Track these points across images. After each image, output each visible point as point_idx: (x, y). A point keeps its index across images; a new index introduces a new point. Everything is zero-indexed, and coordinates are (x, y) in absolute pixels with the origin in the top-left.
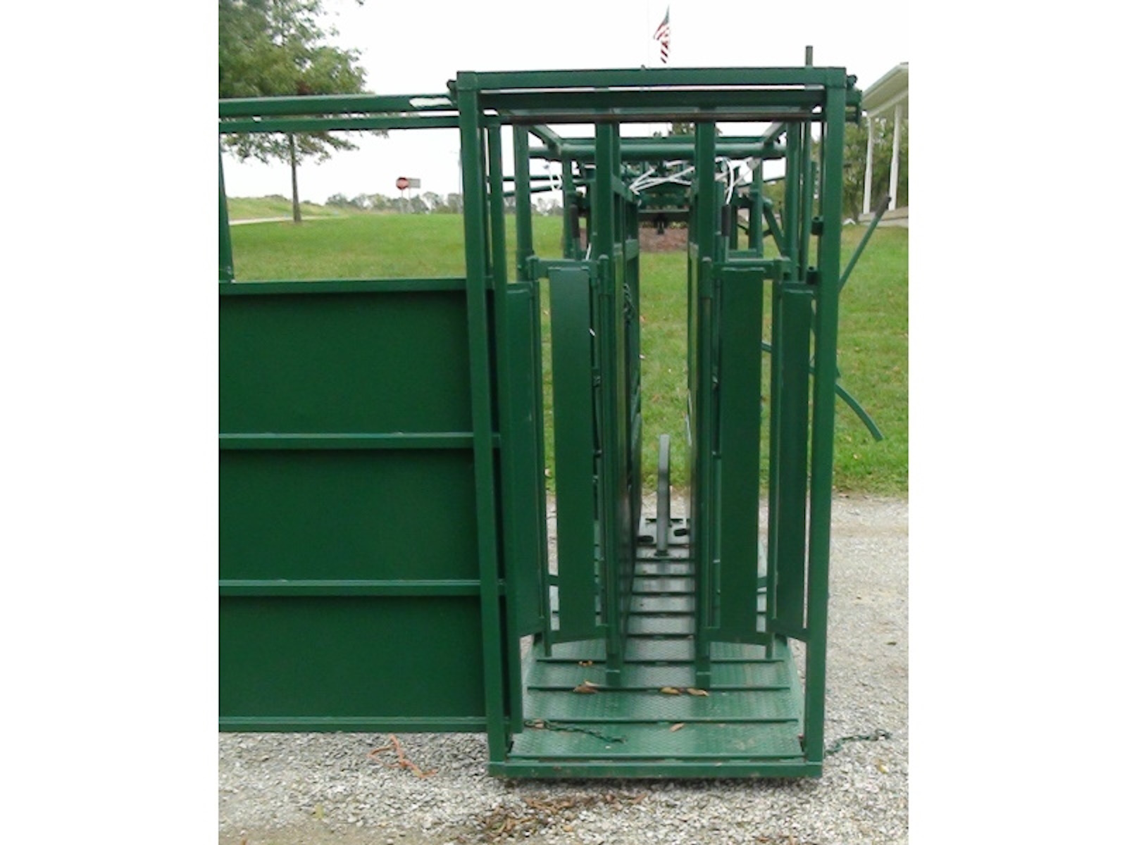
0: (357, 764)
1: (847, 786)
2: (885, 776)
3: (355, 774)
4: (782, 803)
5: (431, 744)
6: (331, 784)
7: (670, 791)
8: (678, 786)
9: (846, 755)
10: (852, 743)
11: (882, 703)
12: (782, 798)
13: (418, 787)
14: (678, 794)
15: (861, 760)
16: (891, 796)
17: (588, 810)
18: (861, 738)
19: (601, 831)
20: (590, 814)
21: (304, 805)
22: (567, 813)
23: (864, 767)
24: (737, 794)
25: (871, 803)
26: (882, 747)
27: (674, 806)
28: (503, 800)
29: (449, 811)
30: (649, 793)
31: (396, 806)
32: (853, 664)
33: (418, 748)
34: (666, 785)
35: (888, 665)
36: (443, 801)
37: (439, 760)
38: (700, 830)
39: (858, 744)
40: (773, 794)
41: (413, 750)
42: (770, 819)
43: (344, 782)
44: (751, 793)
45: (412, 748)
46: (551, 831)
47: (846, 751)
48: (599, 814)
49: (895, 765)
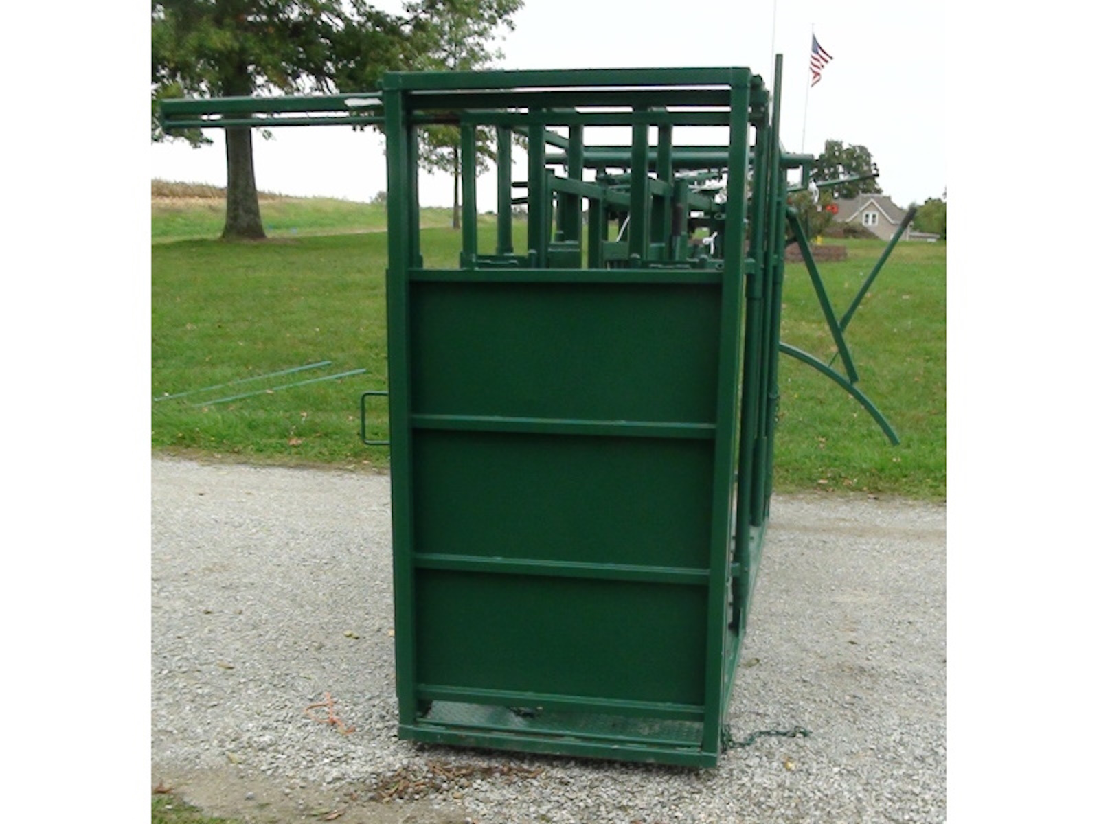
0: (292, 717)
1: (745, 780)
2: (788, 774)
3: (286, 726)
4: (672, 791)
5: (365, 704)
6: (261, 733)
7: (569, 768)
8: (579, 764)
9: (757, 749)
10: (768, 737)
11: (815, 701)
12: (676, 784)
13: (337, 743)
14: (576, 772)
15: (770, 756)
16: (787, 794)
17: (483, 780)
18: (778, 733)
19: (486, 801)
20: (483, 783)
21: (228, 750)
22: (463, 781)
23: (770, 763)
24: (633, 778)
25: (762, 799)
26: (797, 744)
27: (567, 784)
28: (409, 762)
29: (355, 768)
30: (549, 768)
31: (309, 759)
32: (802, 660)
33: (352, 707)
34: (567, 763)
35: (838, 664)
36: (353, 759)
37: (367, 720)
38: (583, 810)
39: (774, 739)
40: (667, 782)
41: (347, 708)
42: (655, 805)
43: (273, 733)
44: (647, 778)
45: (347, 706)
46: (441, 797)
47: (759, 745)
48: (493, 784)
49: (803, 763)
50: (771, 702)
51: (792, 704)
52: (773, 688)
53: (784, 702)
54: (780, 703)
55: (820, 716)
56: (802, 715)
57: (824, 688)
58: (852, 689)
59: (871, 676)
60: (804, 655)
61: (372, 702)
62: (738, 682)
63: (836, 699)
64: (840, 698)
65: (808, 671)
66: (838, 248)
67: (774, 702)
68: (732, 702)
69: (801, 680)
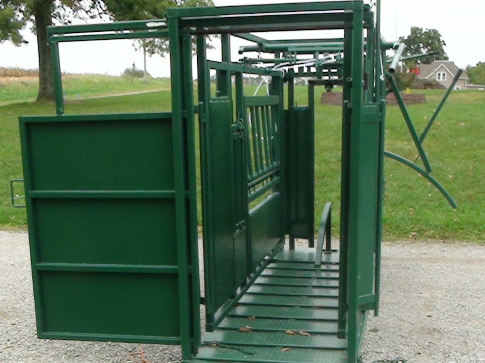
11: (408, 345)
35: (421, 327)
50: (384, 346)
51: (395, 347)
52: (385, 339)
53: (391, 346)
54: (389, 347)
55: (411, 353)
56: (401, 352)
57: (413, 339)
58: (429, 339)
59: (440, 332)
60: (402, 323)
61: (164, 352)
62: (365, 337)
63: (420, 344)
64: (422, 344)
65: (404, 331)
66: (420, 95)
67: (386, 346)
68: (362, 347)
69: (400, 336)
